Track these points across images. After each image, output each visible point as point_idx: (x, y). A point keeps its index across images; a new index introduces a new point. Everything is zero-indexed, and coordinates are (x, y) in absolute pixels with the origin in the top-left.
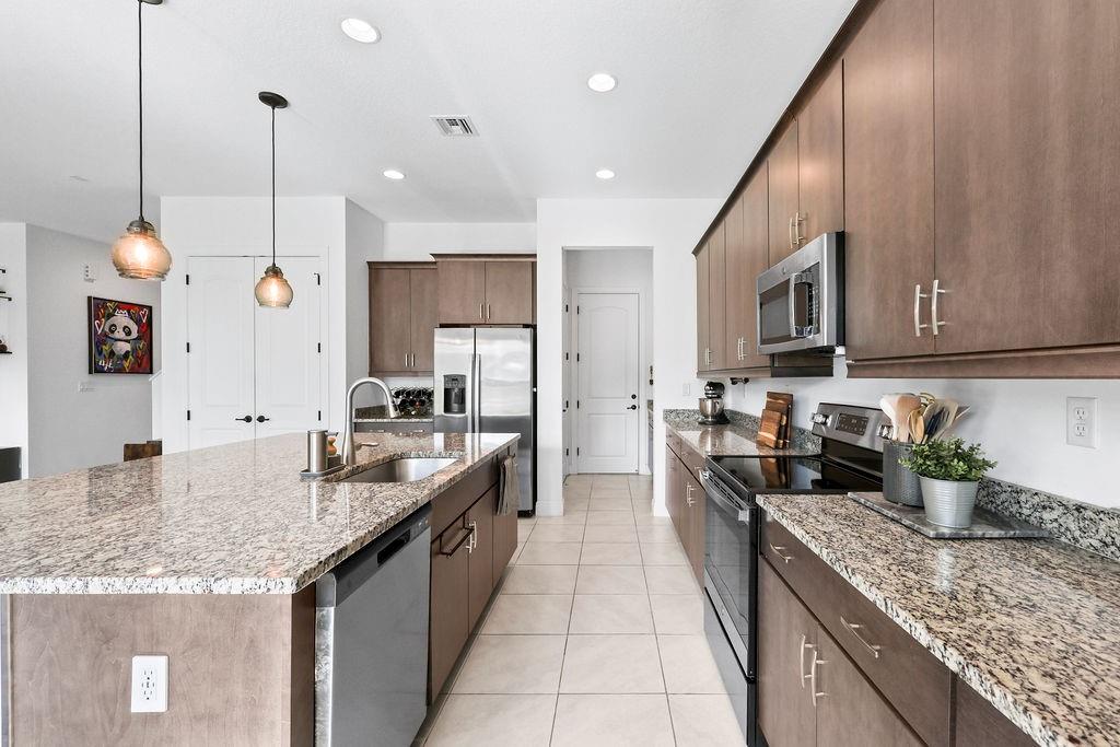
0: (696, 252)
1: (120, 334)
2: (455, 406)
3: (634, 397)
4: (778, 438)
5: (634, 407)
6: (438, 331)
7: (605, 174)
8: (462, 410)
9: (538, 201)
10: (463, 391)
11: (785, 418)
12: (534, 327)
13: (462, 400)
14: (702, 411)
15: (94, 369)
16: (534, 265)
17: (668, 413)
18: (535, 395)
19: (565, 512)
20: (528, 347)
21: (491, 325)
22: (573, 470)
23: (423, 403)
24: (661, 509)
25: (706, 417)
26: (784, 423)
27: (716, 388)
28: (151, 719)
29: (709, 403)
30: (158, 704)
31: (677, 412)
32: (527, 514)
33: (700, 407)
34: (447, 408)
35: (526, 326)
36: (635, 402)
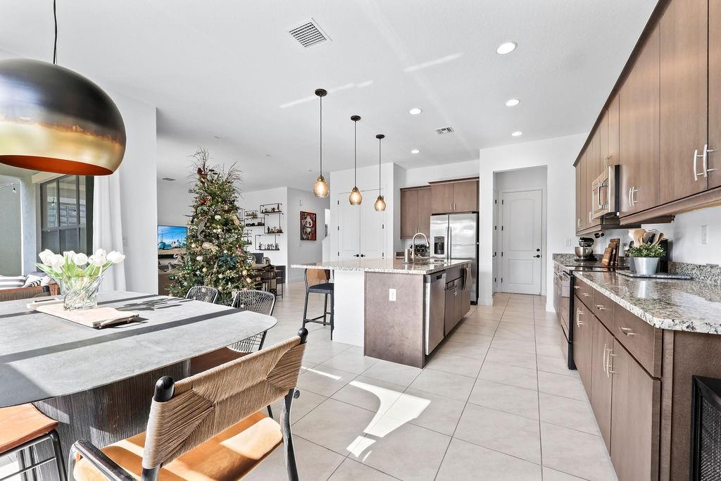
0: (575, 165)
1: (308, 225)
2: (439, 251)
3: (538, 250)
4: (610, 260)
5: (538, 256)
6: (432, 217)
7: (517, 134)
8: (443, 253)
9: (481, 150)
10: (443, 244)
11: (614, 250)
12: (478, 213)
13: (442, 249)
14: (577, 254)
15: (302, 239)
16: (478, 182)
17: (555, 256)
18: (478, 246)
19: (493, 305)
20: (474, 224)
21: (456, 213)
22: (498, 290)
23: (423, 250)
24: (550, 307)
25: (580, 257)
26: (614, 253)
27: (588, 241)
28: (393, 302)
29: (581, 249)
30: (394, 299)
31: (562, 255)
32: (474, 303)
33: (576, 252)
34: (436, 252)
35: (473, 212)
36: (539, 253)
